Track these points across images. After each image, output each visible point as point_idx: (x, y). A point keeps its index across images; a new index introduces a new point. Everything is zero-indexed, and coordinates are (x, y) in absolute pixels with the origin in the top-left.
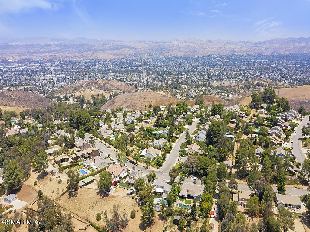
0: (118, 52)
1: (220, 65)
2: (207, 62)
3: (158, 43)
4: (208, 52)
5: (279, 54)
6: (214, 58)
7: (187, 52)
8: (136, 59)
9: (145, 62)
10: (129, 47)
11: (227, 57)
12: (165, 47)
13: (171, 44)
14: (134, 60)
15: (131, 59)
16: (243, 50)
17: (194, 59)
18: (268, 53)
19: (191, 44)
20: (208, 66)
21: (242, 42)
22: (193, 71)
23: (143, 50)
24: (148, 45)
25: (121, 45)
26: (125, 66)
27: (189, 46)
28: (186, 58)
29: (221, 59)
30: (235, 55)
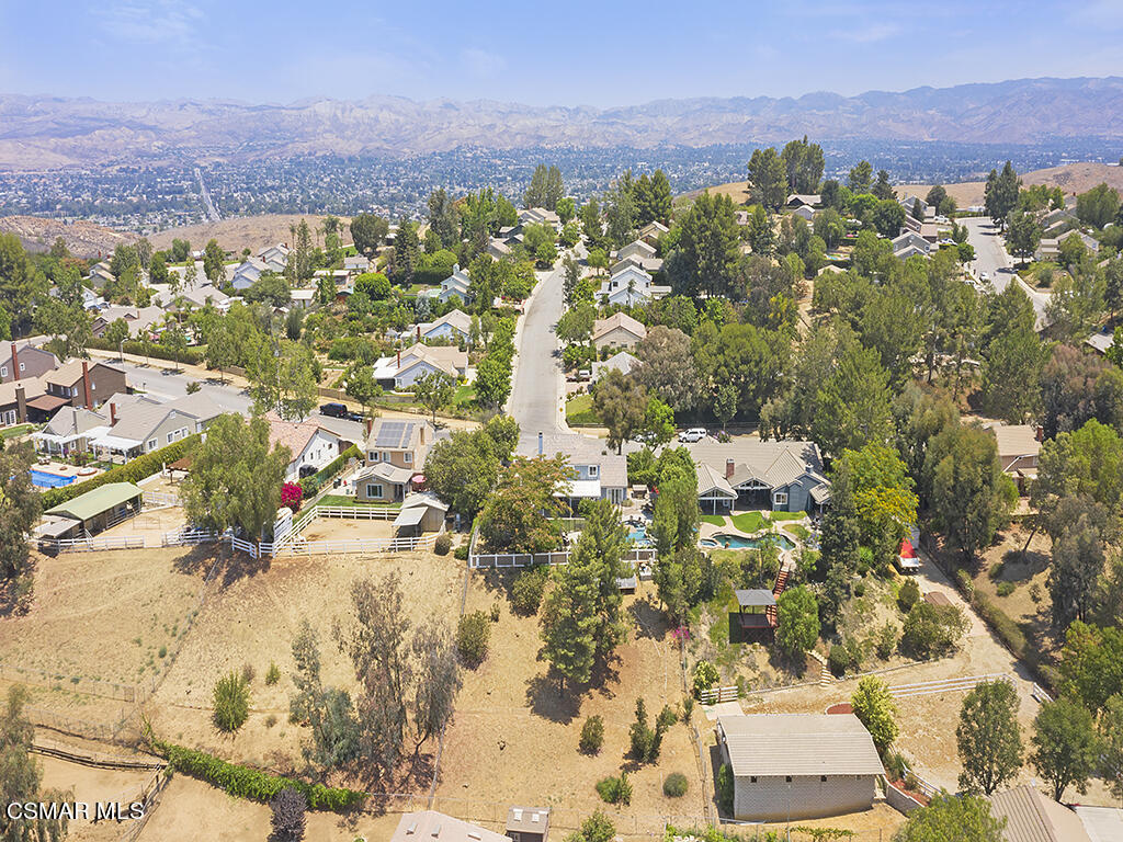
0: (85, 141)
1: (500, 180)
2: (452, 170)
3: (255, 109)
4: (450, 140)
5: (681, 146)
6: (475, 158)
7: (371, 140)
8: (170, 166)
9: (206, 176)
10: (132, 125)
11: (518, 154)
12: (285, 123)
13: (305, 112)
14: (161, 171)
15: (147, 169)
16: (568, 132)
17: (401, 164)
18: (649, 145)
19: (385, 113)
20: (459, 185)
21: (560, 109)
22: (410, 200)
23: (193, 133)
24: (213, 117)
25: (91, 116)
26: (124, 191)
27: (377, 120)
28: (370, 159)
29: (499, 162)
30: (543, 151)
